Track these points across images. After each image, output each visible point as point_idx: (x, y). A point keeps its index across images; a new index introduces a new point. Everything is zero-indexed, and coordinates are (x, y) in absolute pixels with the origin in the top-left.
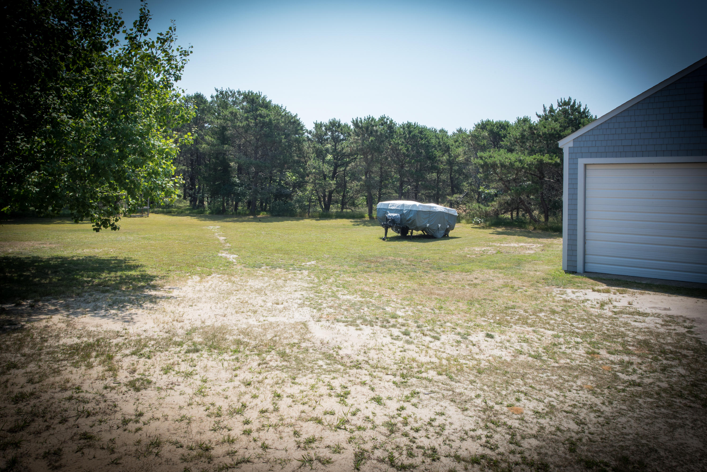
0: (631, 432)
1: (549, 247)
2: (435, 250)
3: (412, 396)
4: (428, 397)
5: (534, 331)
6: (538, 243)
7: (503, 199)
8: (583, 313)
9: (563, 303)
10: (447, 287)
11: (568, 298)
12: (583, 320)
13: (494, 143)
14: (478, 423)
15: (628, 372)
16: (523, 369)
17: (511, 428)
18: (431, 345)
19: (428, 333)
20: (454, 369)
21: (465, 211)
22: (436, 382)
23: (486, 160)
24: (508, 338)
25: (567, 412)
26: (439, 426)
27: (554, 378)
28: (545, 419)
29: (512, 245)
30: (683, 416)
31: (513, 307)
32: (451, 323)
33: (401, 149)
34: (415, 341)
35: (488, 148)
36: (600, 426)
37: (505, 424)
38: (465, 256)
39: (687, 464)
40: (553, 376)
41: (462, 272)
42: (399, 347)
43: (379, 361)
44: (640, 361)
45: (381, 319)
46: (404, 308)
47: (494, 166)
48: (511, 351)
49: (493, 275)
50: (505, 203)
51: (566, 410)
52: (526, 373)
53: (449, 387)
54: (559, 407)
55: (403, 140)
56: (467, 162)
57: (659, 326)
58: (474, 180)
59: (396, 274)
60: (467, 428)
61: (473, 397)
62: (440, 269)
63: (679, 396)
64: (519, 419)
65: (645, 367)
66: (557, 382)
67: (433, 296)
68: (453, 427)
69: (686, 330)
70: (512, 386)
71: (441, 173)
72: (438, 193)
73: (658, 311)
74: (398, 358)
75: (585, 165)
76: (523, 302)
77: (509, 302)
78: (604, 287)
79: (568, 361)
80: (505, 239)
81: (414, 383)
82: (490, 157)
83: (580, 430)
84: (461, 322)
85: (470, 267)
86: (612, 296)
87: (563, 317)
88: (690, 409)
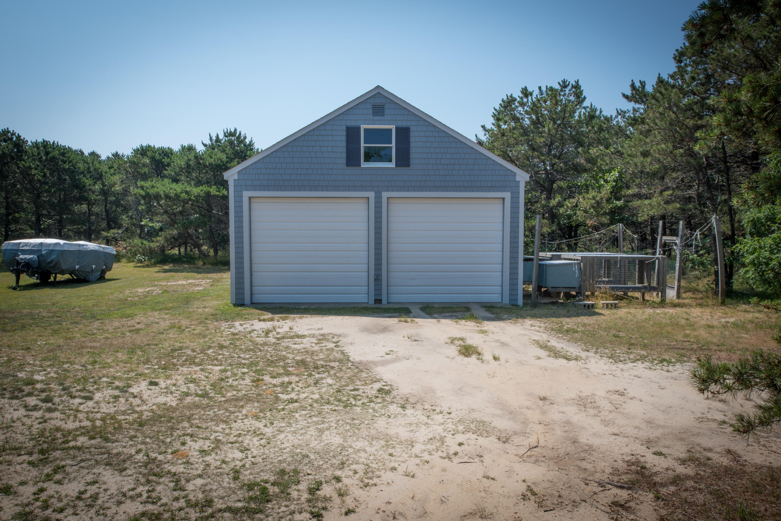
0: (288, 445)
1: (218, 281)
2: (87, 296)
3: (55, 473)
4: (76, 468)
5: (202, 370)
6: (208, 278)
7: (169, 234)
8: (250, 343)
9: (231, 337)
10: (102, 337)
11: (236, 331)
12: (250, 350)
13: (156, 171)
14: (138, 480)
15: (287, 391)
16: (189, 411)
17: (175, 475)
18: (81, 408)
19: (77, 394)
20: (110, 429)
21: (125, 248)
22: (87, 448)
23: (148, 190)
24: (174, 381)
25: (232, 443)
26: (91, 497)
27: (222, 412)
28: (211, 455)
29: (180, 282)
30: (330, 420)
31: (181, 348)
32: (108, 377)
33: (35, 175)
34: (60, 407)
35: (150, 177)
36: (262, 448)
37: (169, 472)
38: (126, 300)
39: (330, 460)
40: (220, 411)
41: (122, 317)
42: (37, 419)
43: (7, 442)
44: (297, 379)
45: (11, 389)
46: (45, 370)
47: (157, 197)
48: (178, 395)
49: (158, 317)
50: (172, 238)
51: (232, 440)
52: (193, 415)
53: (103, 450)
54: (224, 440)
55: (38, 163)
56: (126, 192)
57: (313, 345)
58: (135, 213)
59: (33, 330)
60: (125, 490)
61: (133, 453)
62: (94, 317)
63: (327, 403)
64: (184, 463)
65: (302, 384)
66: (224, 415)
67: (85, 350)
68: (109, 493)
69: (334, 344)
70: (178, 431)
71: (94, 204)
72: (90, 228)
73: (313, 332)
74: (34, 431)
75: (250, 198)
76: (191, 342)
77: (176, 344)
78: (270, 315)
79: (235, 392)
80: (172, 276)
81: (58, 456)
82: (153, 187)
83: (244, 457)
84: (120, 374)
85: (131, 312)
86: (276, 323)
87: (231, 350)
88: (335, 413)
